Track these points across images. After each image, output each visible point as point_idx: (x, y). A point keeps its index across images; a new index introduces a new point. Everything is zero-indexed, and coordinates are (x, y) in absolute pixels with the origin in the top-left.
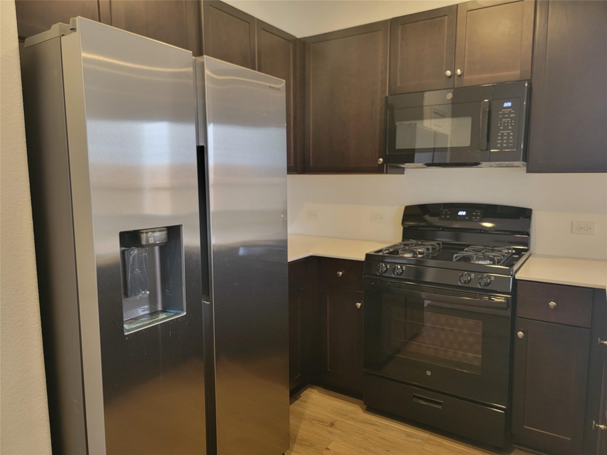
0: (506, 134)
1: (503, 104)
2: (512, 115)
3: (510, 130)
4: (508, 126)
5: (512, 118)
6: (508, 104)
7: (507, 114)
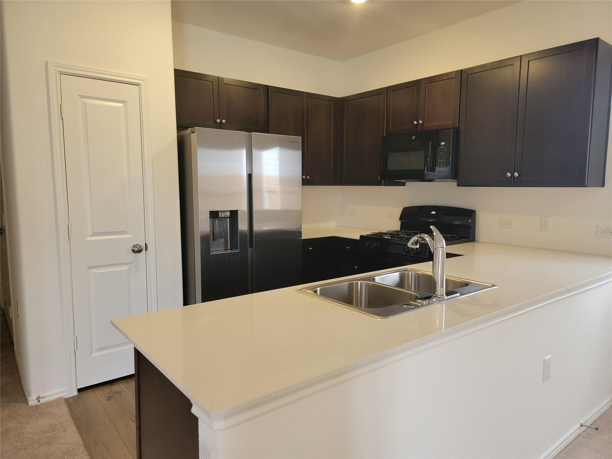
0: (442, 162)
1: (441, 143)
2: (445, 150)
3: (443, 159)
4: (443, 157)
5: (445, 152)
6: (443, 143)
7: (442, 149)
